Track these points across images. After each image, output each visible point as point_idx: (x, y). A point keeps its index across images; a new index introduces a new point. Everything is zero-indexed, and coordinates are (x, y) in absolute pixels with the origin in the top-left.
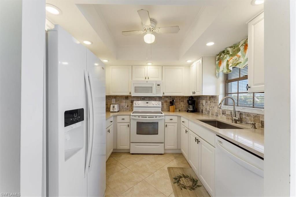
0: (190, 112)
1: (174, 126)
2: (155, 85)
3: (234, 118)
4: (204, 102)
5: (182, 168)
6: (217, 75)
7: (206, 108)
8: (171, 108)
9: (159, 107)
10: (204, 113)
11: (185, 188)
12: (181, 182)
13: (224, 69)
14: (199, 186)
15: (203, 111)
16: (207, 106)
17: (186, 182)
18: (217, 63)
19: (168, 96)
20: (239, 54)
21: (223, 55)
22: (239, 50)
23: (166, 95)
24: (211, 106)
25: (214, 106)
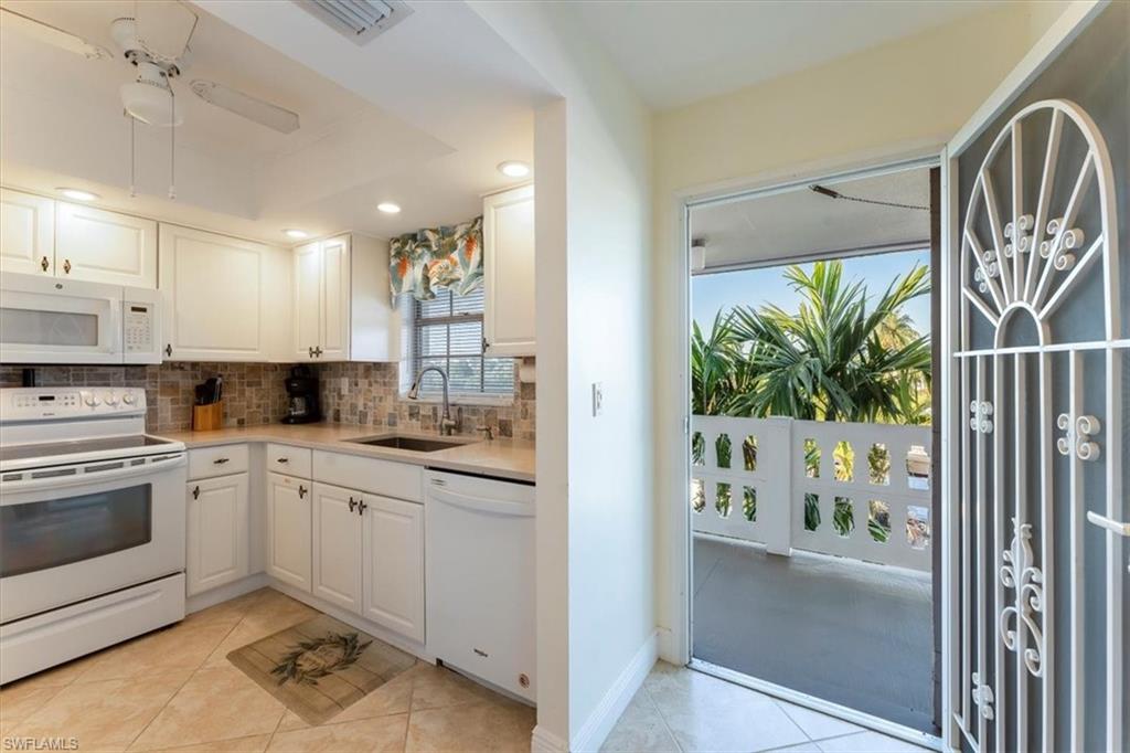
0: (295, 423)
1: (235, 486)
2: (115, 307)
3: (446, 421)
4: (345, 383)
5: (290, 628)
6: (393, 301)
7: (352, 404)
8: (205, 413)
9: (137, 416)
10: (343, 422)
11: (324, 673)
12: (306, 667)
13: (415, 286)
14: (364, 646)
15: (343, 416)
16: (356, 395)
17: (321, 657)
18: (393, 263)
19: (181, 363)
20: (455, 255)
21: (413, 246)
22: (453, 247)
23: (177, 356)
24: (371, 398)
25: (382, 395)
